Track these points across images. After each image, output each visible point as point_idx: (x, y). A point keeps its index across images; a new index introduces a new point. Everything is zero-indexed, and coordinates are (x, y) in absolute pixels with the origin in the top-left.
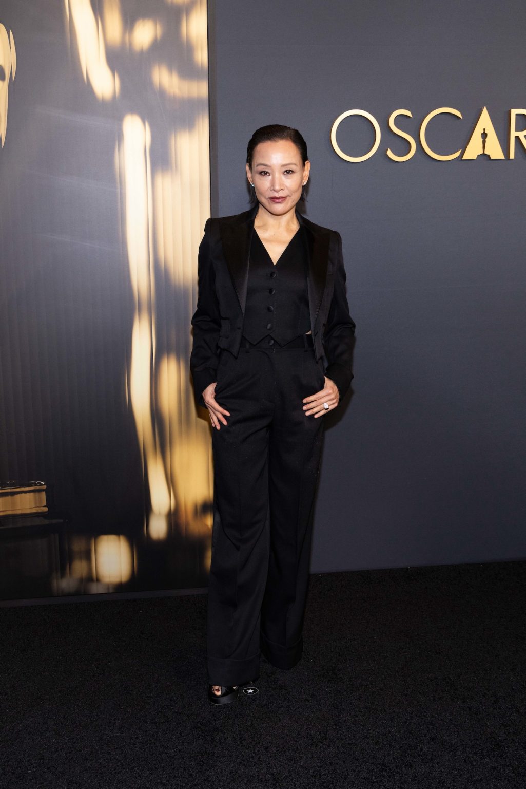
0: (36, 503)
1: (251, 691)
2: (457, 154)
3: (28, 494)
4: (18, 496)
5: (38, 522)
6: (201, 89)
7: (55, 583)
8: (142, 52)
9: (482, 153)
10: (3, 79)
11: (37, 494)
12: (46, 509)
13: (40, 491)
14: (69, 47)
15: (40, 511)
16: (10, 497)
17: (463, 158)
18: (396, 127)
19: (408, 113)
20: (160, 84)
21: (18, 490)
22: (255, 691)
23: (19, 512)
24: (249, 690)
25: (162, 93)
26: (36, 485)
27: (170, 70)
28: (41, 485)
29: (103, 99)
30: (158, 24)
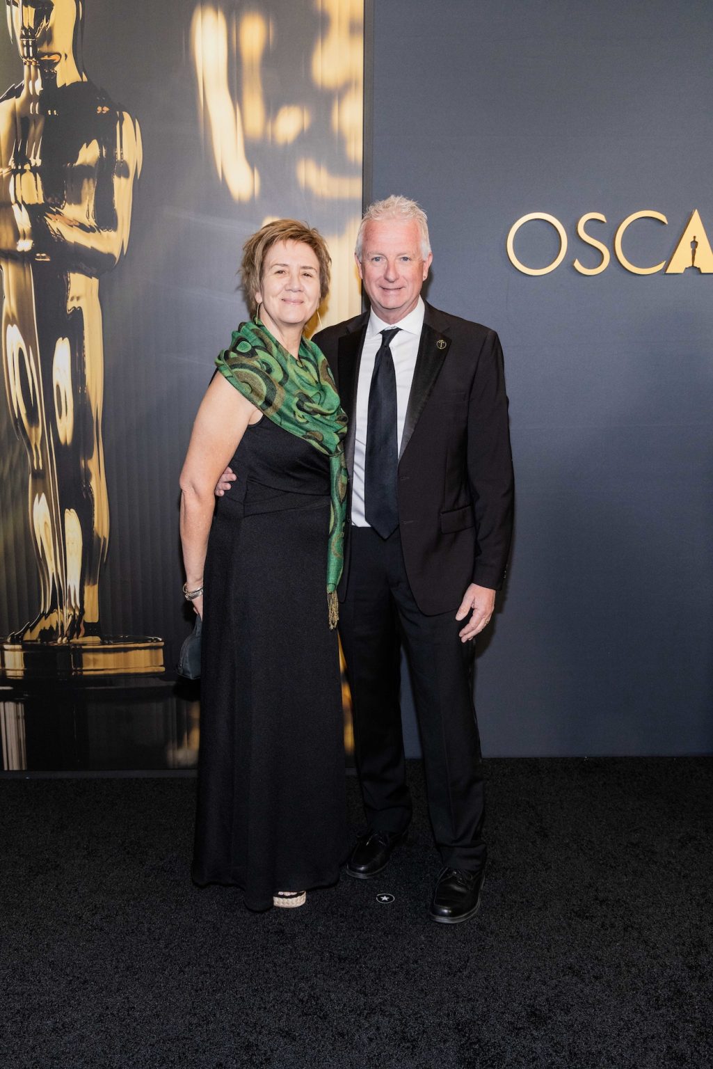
0: (151, 661)
1: (385, 898)
2: (660, 267)
3: (143, 651)
4: (132, 653)
5: (154, 683)
6: (353, 188)
7: (170, 753)
8: (286, 145)
9: (691, 265)
10: (127, 176)
11: (153, 650)
12: (163, 669)
13: (157, 648)
14: (203, 137)
15: (156, 671)
16: (122, 654)
17: (668, 272)
18: (587, 234)
19: (601, 217)
20: (305, 183)
21: (132, 645)
22: (391, 899)
23: (132, 671)
24: (383, 896)
25: (308, 193)
26: (152, 641)
27: (319, 166)
28: (158, 641)
29: (239, 199)
30: (305, 111)
